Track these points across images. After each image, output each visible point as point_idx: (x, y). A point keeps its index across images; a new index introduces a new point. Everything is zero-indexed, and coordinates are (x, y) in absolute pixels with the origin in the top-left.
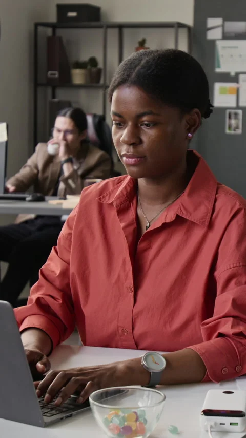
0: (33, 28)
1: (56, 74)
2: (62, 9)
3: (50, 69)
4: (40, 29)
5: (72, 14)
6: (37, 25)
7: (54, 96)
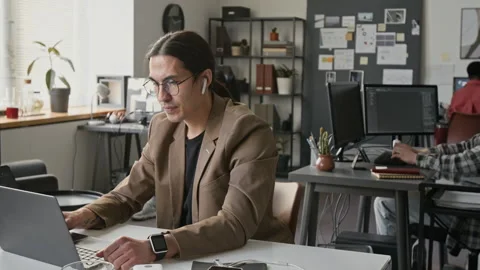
0: (207, 21)
1: (222, 50)
2: (226, 10)
3: (218, 46)
4: (212, 22)
5: (231, 13)
6: (210, 20)
7: (222, 63)
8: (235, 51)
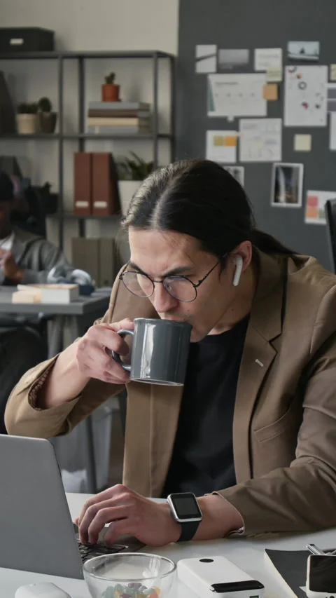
2: (5, 35)
5: (17, 42)
8: (25, 123)
